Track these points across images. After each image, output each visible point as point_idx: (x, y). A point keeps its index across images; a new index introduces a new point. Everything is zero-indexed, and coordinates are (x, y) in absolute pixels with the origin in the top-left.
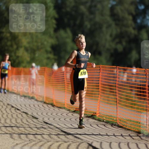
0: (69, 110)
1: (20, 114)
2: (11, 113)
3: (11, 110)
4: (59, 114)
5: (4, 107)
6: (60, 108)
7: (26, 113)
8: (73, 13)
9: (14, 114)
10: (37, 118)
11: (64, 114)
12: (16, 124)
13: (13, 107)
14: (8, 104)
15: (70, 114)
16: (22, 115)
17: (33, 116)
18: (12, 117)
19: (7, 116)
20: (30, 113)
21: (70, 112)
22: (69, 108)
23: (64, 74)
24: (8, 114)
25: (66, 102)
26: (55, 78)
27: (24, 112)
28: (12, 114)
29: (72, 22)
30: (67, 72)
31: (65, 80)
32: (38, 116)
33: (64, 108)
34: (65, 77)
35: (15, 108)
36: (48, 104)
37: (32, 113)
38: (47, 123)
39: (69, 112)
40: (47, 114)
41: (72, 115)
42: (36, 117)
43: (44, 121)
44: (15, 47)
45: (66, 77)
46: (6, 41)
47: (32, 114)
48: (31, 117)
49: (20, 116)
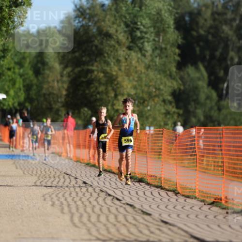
0: (203, 201)
1: (121, 206)
2: (105, 205)
3: (106, 200)
4: (187, 208)
5: (95, 195)
6: (188, 197)
7: (131, 206)
8: (210, 37)
9: (111, 206)
10: (149, 215)
11: (196, 208)
12: (116, 223)
13: (109, 195)
14: (102, 191)
15: (206, 208)
16: (125, 208)
17: (142, 211)
18: (110, 211)
19: (101, 210)
20: (137, 206)
21: (205, 204)
22: (202, 198)
23: (194, 141)
24: (102, 206)
25: (198, 187)
26: (179, 146)
27: (128, 204)
28: (109, 207)
29: (207, 54)
30: (199, 137)
31: (197, 149)
32: (152, 210)
33: (196, 198)
34: (196, 146)
35: (114, 196)
36: (168, 190)
37: (142, 206)
38: (166, 223)
39: (203, 204)
40: (166, 207)
41: (209, 209)
42: (149, 212)
43: (163, 219)
44: (112, 95)
45: (198, 144)
46: (97, 84)
47: (141, 208)
48: (140, 212)
49: (121, 210)
